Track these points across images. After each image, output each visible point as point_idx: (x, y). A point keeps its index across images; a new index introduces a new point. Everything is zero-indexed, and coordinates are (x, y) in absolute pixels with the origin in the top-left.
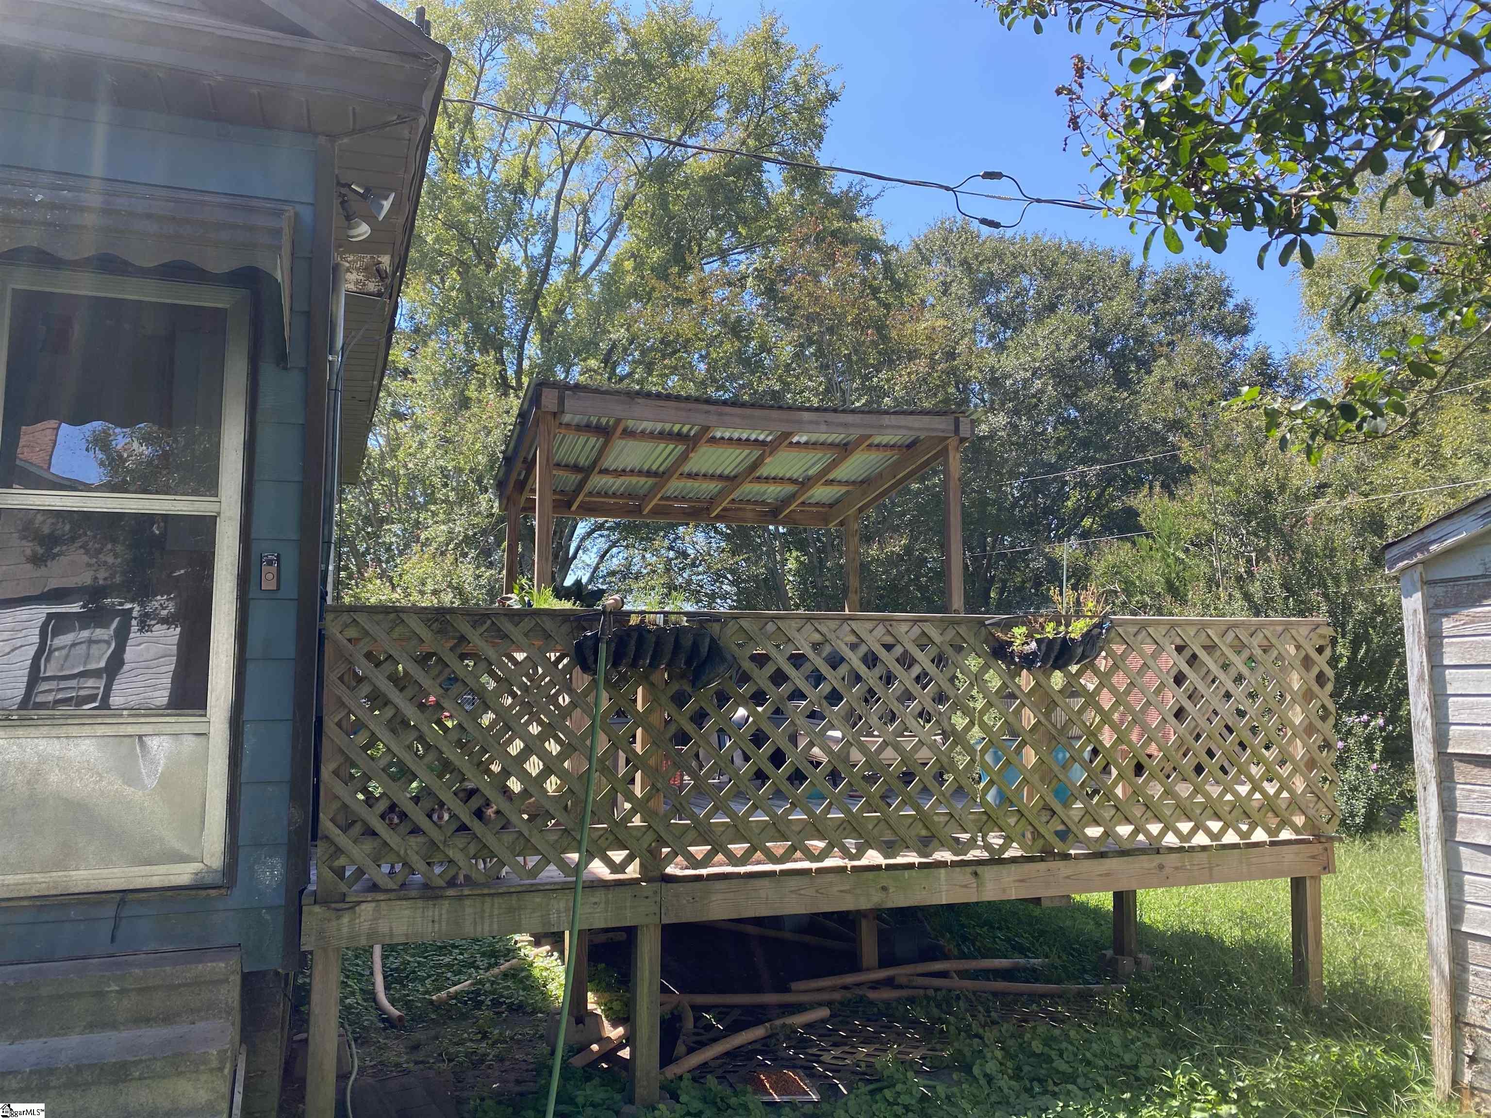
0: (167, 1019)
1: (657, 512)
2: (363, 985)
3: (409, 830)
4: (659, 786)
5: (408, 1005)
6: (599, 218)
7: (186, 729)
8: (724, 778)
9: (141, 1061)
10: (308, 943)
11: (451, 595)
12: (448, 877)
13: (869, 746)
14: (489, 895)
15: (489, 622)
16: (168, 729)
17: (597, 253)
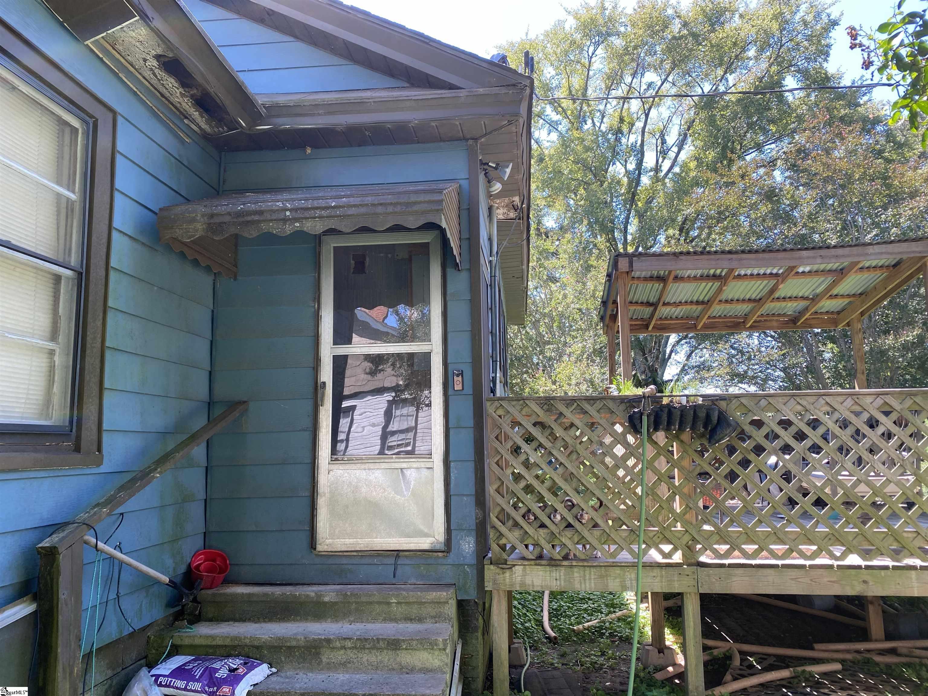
0: (420, 620)
1: (706, 327)
2: (536, 617)
3: (539, 525)
4: (691, 505)
5: (560, 630)
6: (672, 138)
7: (423, 465)
8: (765, 503)
9: (406, 640)
10: (489, 586)
11: (586, 386)
12: (563, 554)
13: (875, 483)
14: (588, 566)
15: (576, 404)
16: (415, 465)
17: (671, 161)
